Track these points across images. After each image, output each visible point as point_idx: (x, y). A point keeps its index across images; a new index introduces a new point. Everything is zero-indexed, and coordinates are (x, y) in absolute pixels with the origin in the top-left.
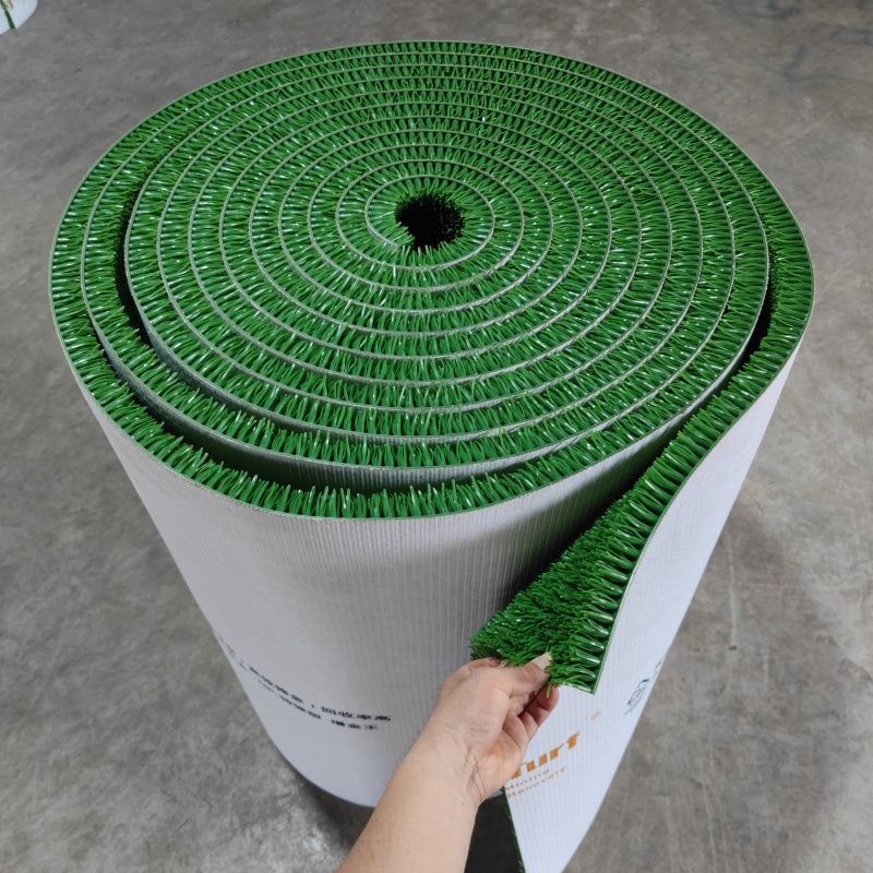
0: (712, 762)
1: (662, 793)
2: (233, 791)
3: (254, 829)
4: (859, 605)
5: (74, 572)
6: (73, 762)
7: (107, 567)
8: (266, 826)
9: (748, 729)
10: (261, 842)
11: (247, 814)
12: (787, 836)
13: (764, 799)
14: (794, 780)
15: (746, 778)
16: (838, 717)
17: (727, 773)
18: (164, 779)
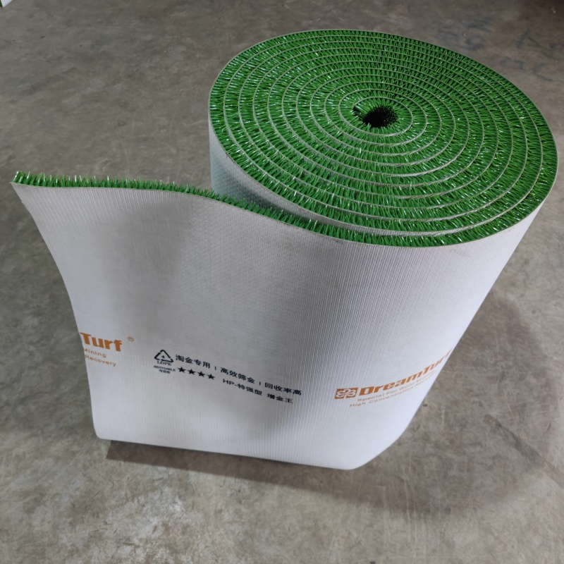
0: (410, 468)
1: (381, 484)
2: (128, 476)
3: (139, 498)
4: (497, 385)
5: (31, 343)
6: (27, 456)
7: (53, 341)
8: (147, 496)
9: (431, 450)
10: (144, 506)
11: (136, 489)
12: (450, 510)
13: (438, 490)
14: (456, 479)
15: (429, 478)
16: (482, 446)
17: (419, 474)
18: (85, 468)
